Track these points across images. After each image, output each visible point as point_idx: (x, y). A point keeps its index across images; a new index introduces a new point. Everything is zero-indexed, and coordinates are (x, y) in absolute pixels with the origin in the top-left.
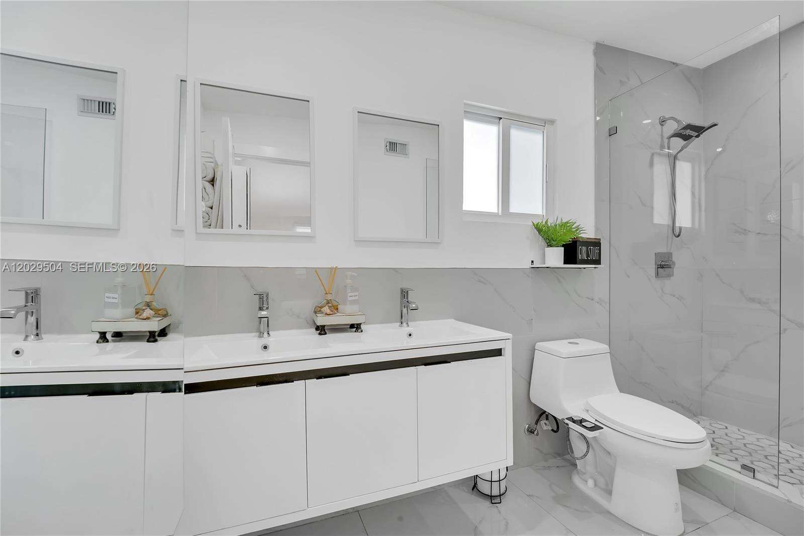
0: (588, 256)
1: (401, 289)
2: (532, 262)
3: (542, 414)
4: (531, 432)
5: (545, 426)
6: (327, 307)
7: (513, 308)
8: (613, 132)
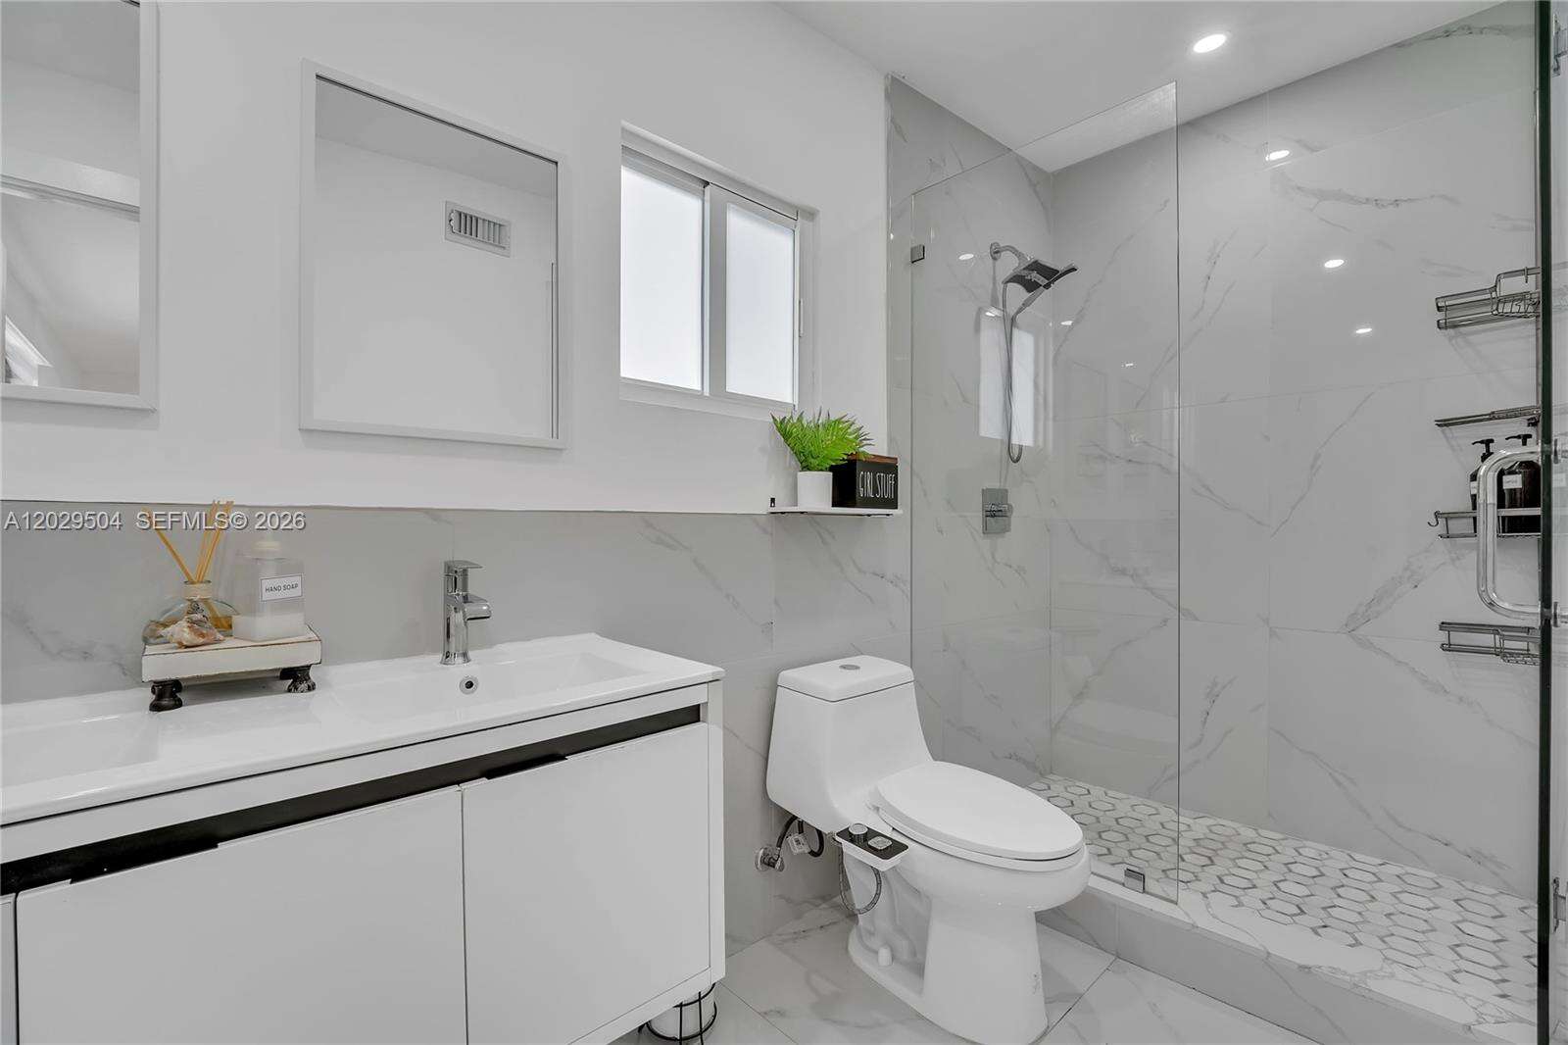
0: (875, 491)
1: (446, 563)
2: (773, 500)
3: (790, 823)
4: (769, 865)
5: (797, 846)
6: (184, 623)
7: (734, 599)
8: (918, 256)
